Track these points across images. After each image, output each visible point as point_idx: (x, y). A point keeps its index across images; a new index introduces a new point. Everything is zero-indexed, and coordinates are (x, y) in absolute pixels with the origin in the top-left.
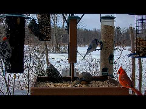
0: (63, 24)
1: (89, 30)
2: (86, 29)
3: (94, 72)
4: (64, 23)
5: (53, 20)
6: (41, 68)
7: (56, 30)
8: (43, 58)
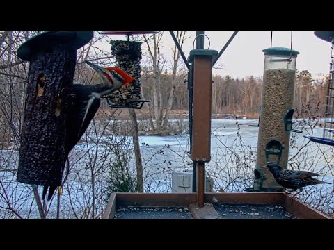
0: (175, 64)
1: (235, 79)
2: (228, 77)
3: (246, 178)
4: (176, 62)
5: (151, 54)
6: (122, 170)
7: (159, 80)
8: (126, 144)
